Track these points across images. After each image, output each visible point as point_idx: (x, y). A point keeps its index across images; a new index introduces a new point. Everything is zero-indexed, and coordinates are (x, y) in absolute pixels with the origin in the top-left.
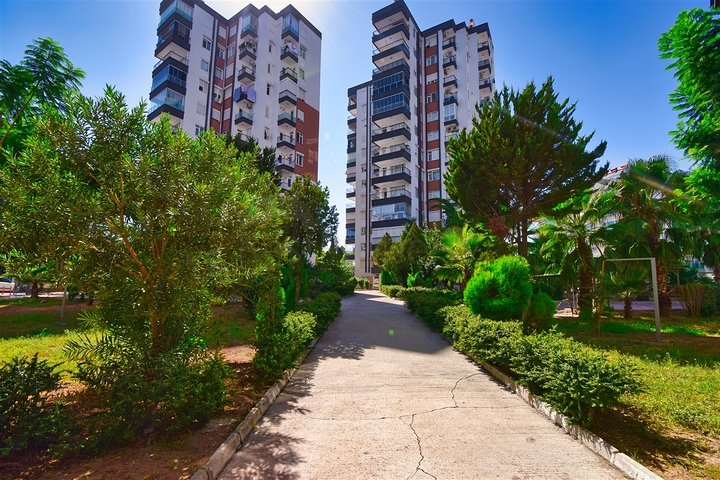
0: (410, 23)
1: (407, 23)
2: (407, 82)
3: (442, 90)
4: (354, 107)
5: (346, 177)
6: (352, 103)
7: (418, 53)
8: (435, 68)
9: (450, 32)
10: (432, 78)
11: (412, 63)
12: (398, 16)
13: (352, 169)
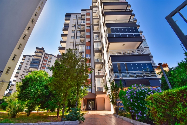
0: (44, 52)
1: (43, 52)
2: (40, 63)
3: (47, 65)
4: (24, 59)
5: (15, 76)
6: (24, 58)
7: (44, 58)
8: (47, 61)
9: (51, 56)
10: (45, 62)
11: (42, 59)
12: (42, 51)
13: (17, 74)
